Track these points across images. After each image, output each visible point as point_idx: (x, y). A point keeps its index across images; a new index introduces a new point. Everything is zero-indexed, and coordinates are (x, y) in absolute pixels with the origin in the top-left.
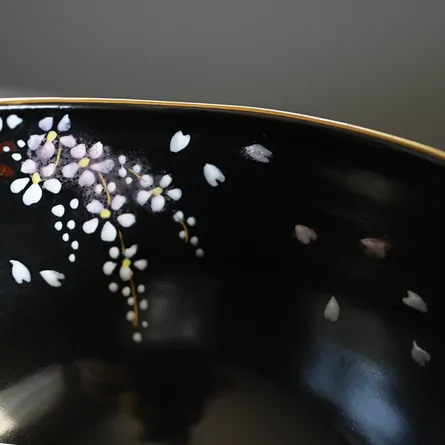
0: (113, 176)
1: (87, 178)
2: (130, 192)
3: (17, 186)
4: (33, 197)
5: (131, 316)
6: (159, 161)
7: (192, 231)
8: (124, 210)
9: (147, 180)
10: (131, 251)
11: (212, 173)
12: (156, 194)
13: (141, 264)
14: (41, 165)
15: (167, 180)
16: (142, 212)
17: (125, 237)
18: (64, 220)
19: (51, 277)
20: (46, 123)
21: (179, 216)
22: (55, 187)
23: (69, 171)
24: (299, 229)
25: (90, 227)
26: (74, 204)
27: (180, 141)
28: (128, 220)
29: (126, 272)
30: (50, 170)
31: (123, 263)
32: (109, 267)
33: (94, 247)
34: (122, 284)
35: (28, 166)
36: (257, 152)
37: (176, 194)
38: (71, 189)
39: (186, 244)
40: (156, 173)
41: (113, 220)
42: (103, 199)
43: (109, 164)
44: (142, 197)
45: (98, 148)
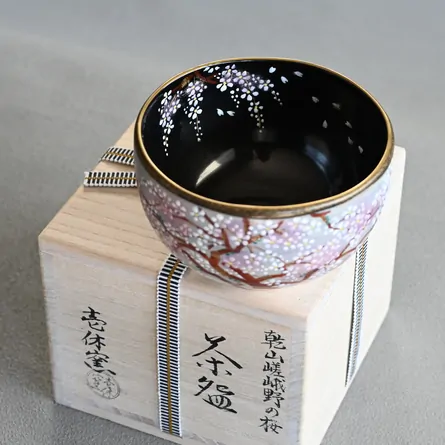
0: (250, 81)
1: (242, 82)
2: (256, 85)
3: (218, 86)
4: (224, 89)
5: (258, 124)
6: (266, 76)
7: (278, 97)
8: (255, 91)
9: (262, 81)
10: (258, 103)
11: (284, 79)
12: (265, 85)
13: (261, 108)
14: (226, 79)
15: (269, 81)
16: (261, 91)
17: (255, 99)
18: (234, 95)
19: (230, 113)
20: (228, 67)
21: (273, 92)
22: (231, 85)
23: (235, 80)
24: (314, 98)
25: (243, 96)
26: (238, 90)
27: (272, 70)
28: (256, 94)
29: (256, 110)
30: (229, 80)
31: (255, 108)
32: (250, 109)
33: (245, 103)
34: (255, 114)
35: (222, 80)
36: (298, 74)
37: (272, 85)
38: (236, 85)
39: (276, 101)
40: (265, 79)
41: (251, 94)
42: (247, 88)
43: (249, 77)
44: (261, 87)
45: (245, 73)
